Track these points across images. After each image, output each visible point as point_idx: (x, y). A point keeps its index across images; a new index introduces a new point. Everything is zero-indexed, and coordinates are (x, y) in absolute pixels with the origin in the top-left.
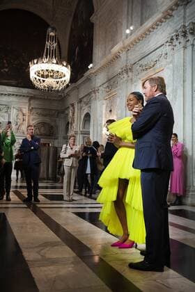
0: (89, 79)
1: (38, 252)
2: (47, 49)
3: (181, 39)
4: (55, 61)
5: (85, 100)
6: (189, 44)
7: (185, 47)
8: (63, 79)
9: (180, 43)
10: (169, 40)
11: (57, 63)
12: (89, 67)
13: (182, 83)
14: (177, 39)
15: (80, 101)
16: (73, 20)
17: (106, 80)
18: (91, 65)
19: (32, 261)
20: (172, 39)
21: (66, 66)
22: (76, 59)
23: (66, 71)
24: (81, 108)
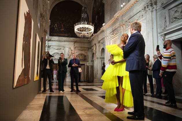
0: (103, 31)
1: (84, 112)
2: (82, 17)
3: (150, 7)
4: (86, 23)
5: (101, 41)
6: (154, 9)
7: (152, 11)
8: (90, 32)
9: (149, 9)
10: (143, 8)
11: (87, 24)
12: (103, 25)
13: (151, 29)
14: (148, 7)
15: (99, 42)
16: (94, 2)
17: (112, 31)
18: (104, 24)
19: (81, 115)
20: (145, 8)
21: (92, 25)
22: (96, 21)
23: (92, 28)
24: (99, 46)
